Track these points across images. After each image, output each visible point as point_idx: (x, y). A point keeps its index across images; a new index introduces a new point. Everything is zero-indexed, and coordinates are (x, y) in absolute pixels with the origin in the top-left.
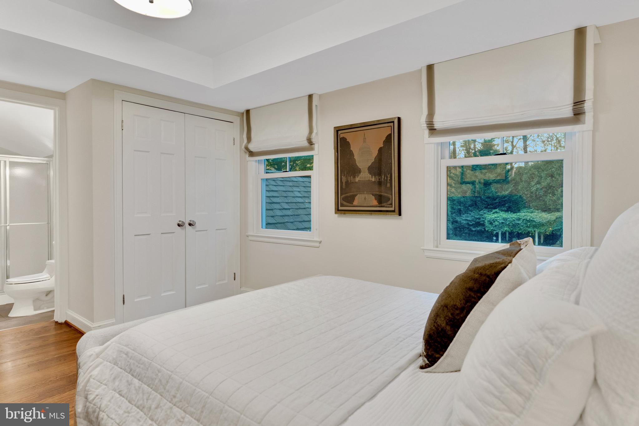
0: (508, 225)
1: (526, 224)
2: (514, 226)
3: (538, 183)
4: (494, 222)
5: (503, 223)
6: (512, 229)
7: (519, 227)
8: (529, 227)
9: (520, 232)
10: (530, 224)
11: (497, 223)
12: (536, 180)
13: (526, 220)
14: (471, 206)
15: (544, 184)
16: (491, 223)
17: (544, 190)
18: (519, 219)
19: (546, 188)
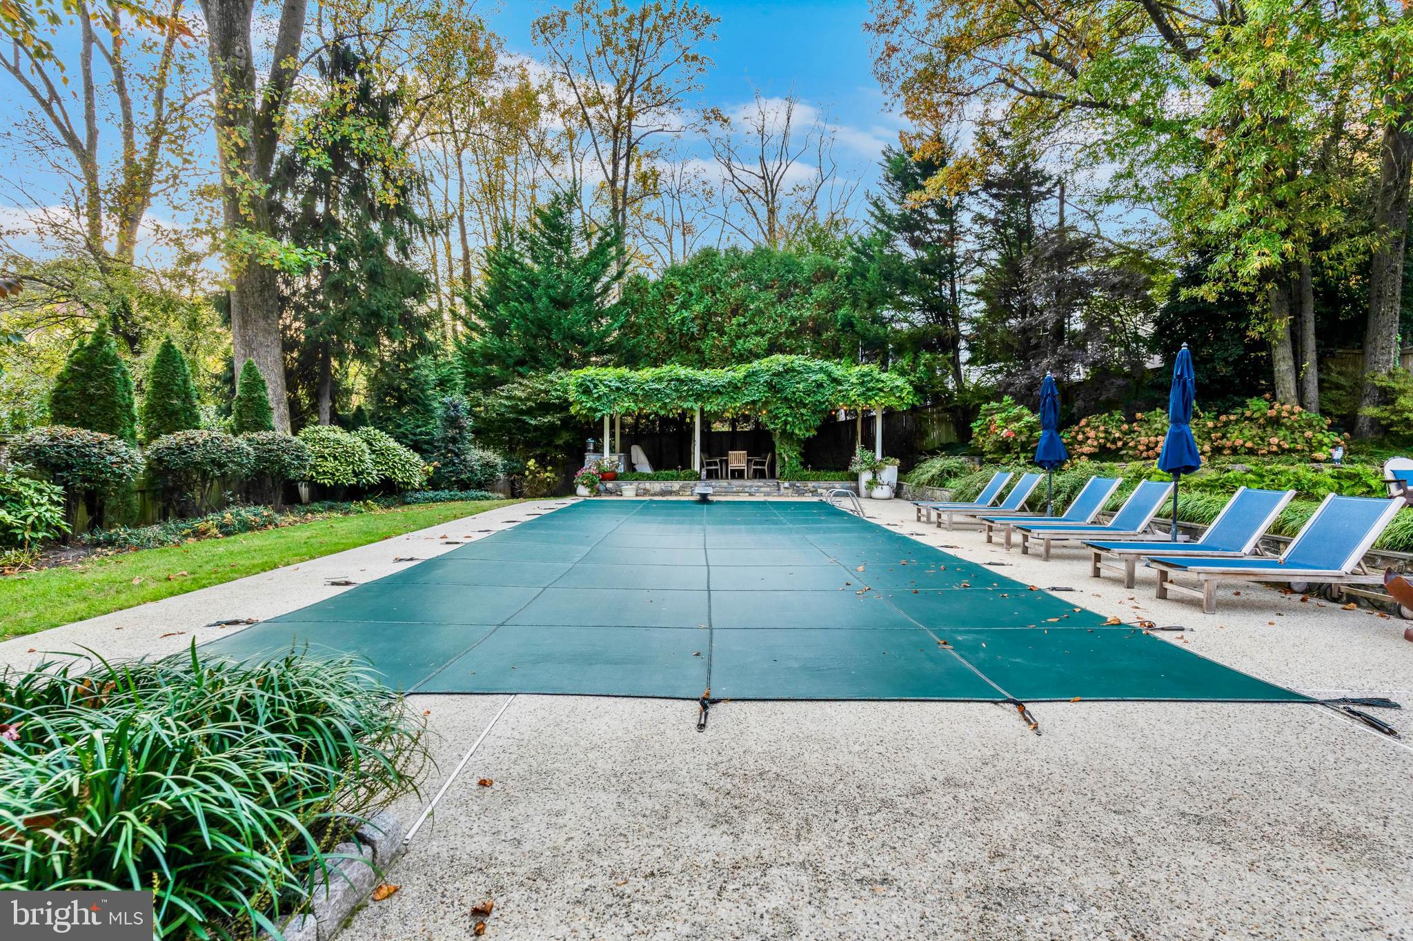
0: (633, 394)
1: (677, 391)
2: (649, 396)
3: (684, 305)
4: (596, 386)
5: (618, 389)
6: (642, 405)
7: (658, 400)
8: (685, 399)
9: (662, 412)
10: (688, 390)
11: (603, 389)
12: (679, 299)
13: (678, 380)
14: (521, 363)
15: (698, 308)
16: (587, 391)
17: (698, 321)
18: (660, 380)
19: (702, 318)
